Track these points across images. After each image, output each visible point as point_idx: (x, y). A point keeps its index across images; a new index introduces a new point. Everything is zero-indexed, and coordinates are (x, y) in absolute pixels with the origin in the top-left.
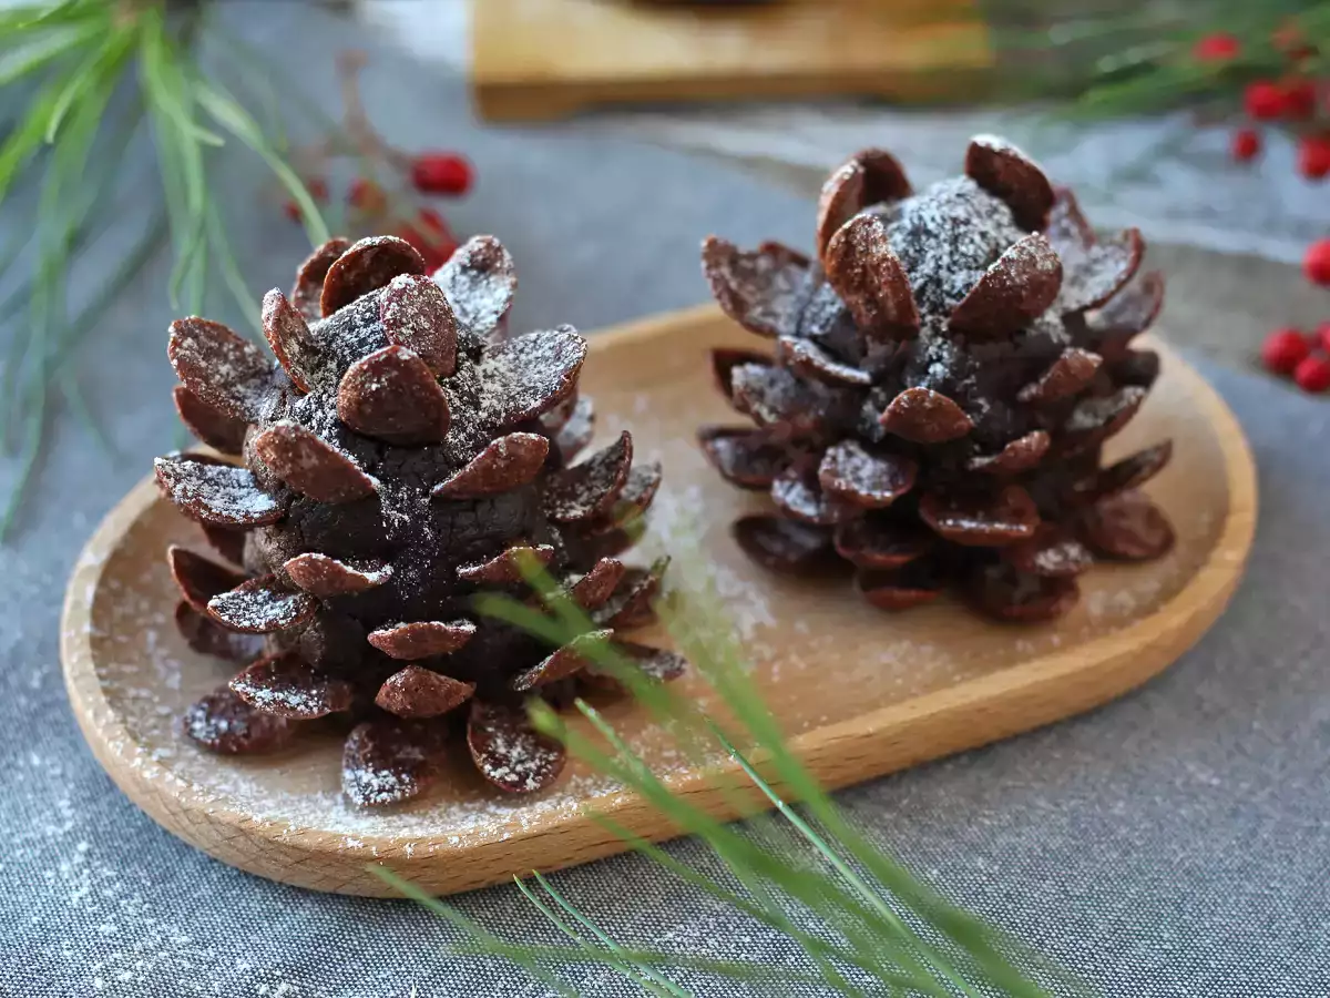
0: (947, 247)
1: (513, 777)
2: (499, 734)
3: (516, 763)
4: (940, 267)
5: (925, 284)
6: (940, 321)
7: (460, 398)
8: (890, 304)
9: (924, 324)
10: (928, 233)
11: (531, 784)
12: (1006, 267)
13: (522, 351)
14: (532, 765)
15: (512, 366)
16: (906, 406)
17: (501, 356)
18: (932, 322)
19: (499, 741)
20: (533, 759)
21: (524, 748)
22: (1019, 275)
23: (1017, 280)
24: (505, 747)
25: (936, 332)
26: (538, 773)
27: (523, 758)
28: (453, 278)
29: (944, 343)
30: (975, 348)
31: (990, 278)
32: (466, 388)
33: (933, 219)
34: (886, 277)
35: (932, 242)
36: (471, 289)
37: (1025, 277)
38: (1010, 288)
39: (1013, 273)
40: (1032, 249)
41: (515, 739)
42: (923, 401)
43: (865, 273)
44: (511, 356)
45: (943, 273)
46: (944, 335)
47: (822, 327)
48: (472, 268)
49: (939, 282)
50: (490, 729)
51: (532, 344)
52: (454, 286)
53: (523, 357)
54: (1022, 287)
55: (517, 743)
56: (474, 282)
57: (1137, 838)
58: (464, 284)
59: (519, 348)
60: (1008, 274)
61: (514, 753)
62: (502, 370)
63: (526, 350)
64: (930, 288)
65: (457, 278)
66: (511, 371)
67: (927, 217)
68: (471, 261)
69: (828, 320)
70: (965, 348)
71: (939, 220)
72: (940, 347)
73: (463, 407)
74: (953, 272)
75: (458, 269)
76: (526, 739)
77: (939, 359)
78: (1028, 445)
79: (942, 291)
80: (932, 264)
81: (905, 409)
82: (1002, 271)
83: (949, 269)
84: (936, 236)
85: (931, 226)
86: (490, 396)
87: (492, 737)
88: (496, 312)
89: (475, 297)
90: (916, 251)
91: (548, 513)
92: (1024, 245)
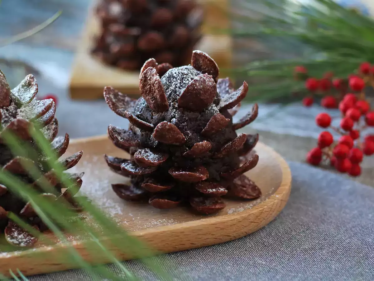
0: (179, 81)
1: (17, 242)
2: (16, 231)
3: (20, 239)
4: (176, 87)
5: (171, 93)
6: (176, 104)
7: (9, 114)
8: (158, 96)
9: (170, 106)
10: (174, 77)
11: (22, 244)
12: (195, 82)
13: (34, 106)
14: (25, 240)
15: (30, 110)
16: (160, 128)
17: (27, 107)
18: (173, 104)
19: (15, 233)
20: (25, 239)
21: (24, 236)
22: (199, 85)
23: (199, 87)
24: (17, 234)
25: (174, 108)
26: (26, 242)
27: (22, 238)
28: (19, 89)
29: (176, 111)
30: (186, 113)
31: (190, 86)
32: (11, 111)
33: (176, 73)
34: (156, 86)
35: (175, 79)
36: (24, 92)
37: (201, 86)
38: (196, 89)
39: (197, 84)
40: (205, 78)
41: (22, 233)
42: (166, 125)
43: (150, 87)
44: (31, 107)
45: (177, 89)
46: (176, 108)
47: (140, 112)
48: (25, 86)
49: (175, 92)
50: (13, 229)
51: (38, 104)
52: (19, 91)
53: (34, 107)
54: (201, 89)
55: (22, 234)
56: (25, 90)
57: (233, 276)
58: (23, 90)
59: (33, 105)
60: (196, 85)
61: (20, 237)
62: (27, 110)
63: (36, 105)
64: (173, 93)
65: (20, 89)
66: (30, 111)
67: (174, 73)
68: (25, 84)
69: (142, 109)
70: (183, 113)
71: (177, 73)
72: (174, 112)
73: (9, 117)
74: (181, 89)
75: (21, 87)
76: (26, 233)
77: (174, 117)
78: (202, 145)
79: (176, 94)
80: (174, 86)
81: (159, 129)
82: (194, 84)
83: (179, 88)
84: (176, 78)
85: (175, 75)
86: (20, 116)
87: (14, 232)
88: (30, 97)
89: (25, 95)
90: (169, 83)
91: (39, 159)
92: (202, 76)
